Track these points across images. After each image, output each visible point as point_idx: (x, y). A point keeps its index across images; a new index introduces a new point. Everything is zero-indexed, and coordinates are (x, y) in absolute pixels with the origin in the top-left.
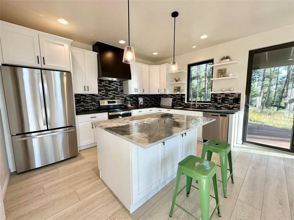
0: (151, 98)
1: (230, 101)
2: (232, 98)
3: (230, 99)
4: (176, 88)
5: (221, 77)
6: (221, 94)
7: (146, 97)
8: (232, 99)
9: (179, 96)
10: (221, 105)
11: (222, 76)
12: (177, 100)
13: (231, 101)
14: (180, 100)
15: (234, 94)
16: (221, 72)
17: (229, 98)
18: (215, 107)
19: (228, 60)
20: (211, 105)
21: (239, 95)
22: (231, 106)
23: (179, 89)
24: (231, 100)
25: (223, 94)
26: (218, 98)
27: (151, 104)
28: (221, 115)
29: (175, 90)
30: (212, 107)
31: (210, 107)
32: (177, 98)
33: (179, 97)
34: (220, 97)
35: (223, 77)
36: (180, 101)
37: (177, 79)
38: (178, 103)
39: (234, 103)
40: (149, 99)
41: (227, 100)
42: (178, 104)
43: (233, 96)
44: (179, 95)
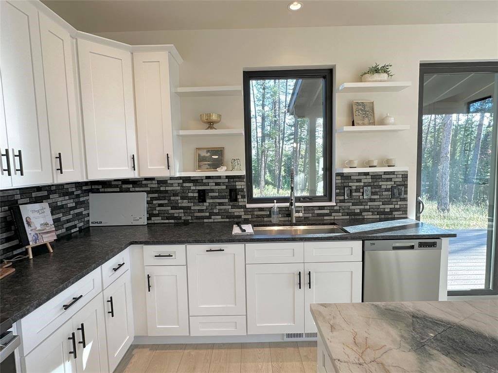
0: (78, 196)
1: (384, 193)
2: (389, 184)
3: (385, 187)
4: (204, 154)
5: (364, 124)
6: (360, 174)
7: (56, 196)
8: (390, 187)
9: (217, 184)
10: (362, 207)
11: (366, 120)
12: (212, 198)
13: (386, 193)
14: (224, 198)
15: (393, 173)
16: (362, 110)
17: (383, 187)
18: (348, 214)
19: (384, 76)
20: (335, 208)
21: (405, 176)
22: (387, 208)
23: (216, 157)
24: (387, 190)
25: (367, 174)
26: (354, 185)
27: (82, 224)
28: (421, 245)
29: (201, 159)
30: (337, 214)
31: (333, 214)
32: (212, 191)
33: (217, 187)
34: (358, 184)
35: (370, 124)
36: (227, 200)
37: (214, 117)
38: (216, 211)
39: (394, 200)
40: (71, 204)
41: (377, 190)
42: (217, 214)
43: (390, 180)
44: (219, 181)
